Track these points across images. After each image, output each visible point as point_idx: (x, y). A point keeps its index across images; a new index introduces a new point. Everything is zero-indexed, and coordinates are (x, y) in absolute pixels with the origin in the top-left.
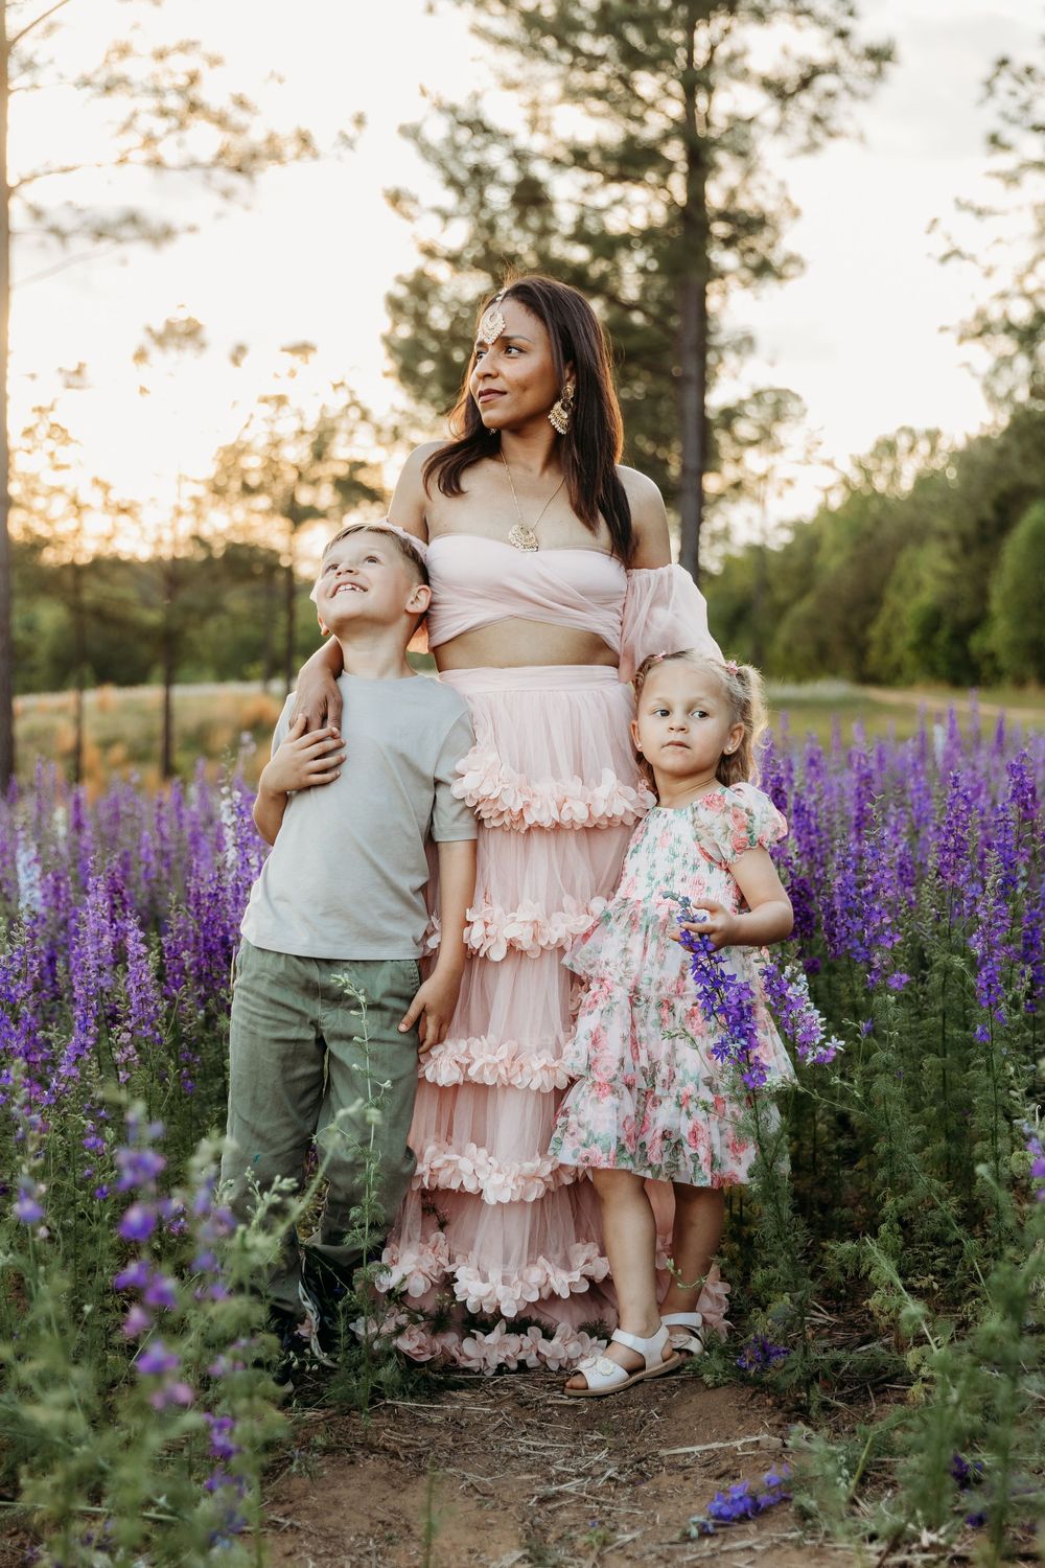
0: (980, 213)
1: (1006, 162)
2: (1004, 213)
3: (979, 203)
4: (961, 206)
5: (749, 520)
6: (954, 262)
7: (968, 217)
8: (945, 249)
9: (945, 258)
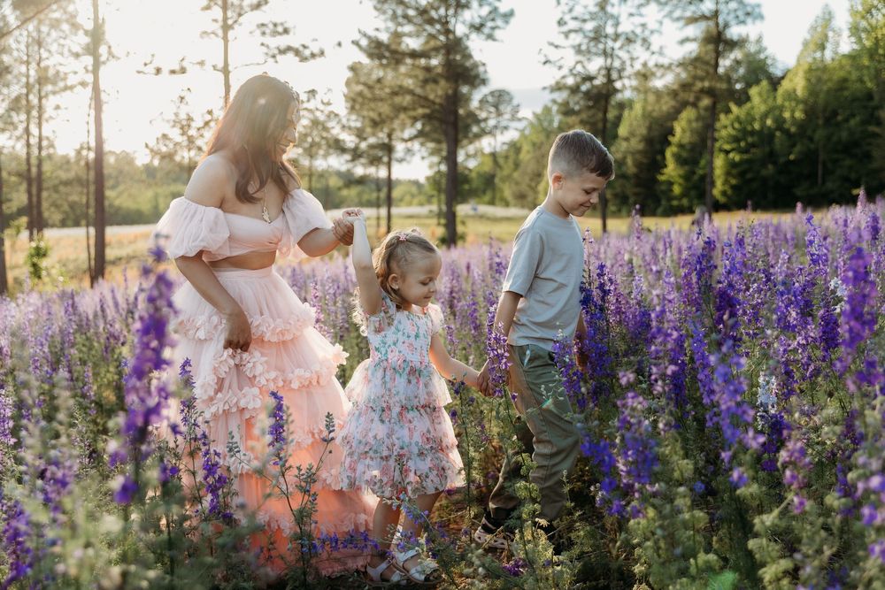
0: (557, 47)
1: (565, 28)
2: (564, 48)
3: (556, 43)
4: (551, 44)
5: (490, 144)
6: (548, 65)
7: (552, 48)
8: (544, 60)
9: (545, 63)
